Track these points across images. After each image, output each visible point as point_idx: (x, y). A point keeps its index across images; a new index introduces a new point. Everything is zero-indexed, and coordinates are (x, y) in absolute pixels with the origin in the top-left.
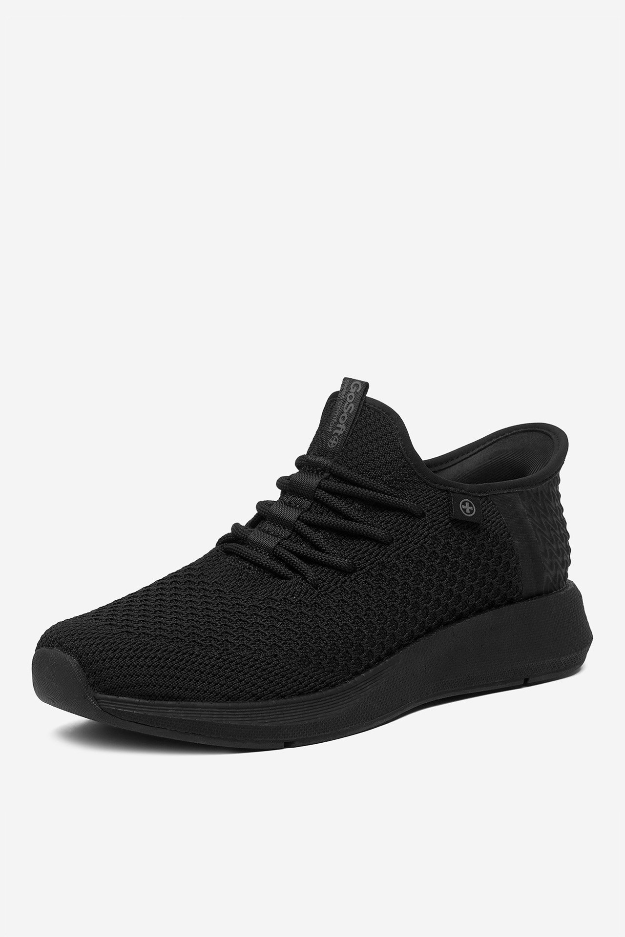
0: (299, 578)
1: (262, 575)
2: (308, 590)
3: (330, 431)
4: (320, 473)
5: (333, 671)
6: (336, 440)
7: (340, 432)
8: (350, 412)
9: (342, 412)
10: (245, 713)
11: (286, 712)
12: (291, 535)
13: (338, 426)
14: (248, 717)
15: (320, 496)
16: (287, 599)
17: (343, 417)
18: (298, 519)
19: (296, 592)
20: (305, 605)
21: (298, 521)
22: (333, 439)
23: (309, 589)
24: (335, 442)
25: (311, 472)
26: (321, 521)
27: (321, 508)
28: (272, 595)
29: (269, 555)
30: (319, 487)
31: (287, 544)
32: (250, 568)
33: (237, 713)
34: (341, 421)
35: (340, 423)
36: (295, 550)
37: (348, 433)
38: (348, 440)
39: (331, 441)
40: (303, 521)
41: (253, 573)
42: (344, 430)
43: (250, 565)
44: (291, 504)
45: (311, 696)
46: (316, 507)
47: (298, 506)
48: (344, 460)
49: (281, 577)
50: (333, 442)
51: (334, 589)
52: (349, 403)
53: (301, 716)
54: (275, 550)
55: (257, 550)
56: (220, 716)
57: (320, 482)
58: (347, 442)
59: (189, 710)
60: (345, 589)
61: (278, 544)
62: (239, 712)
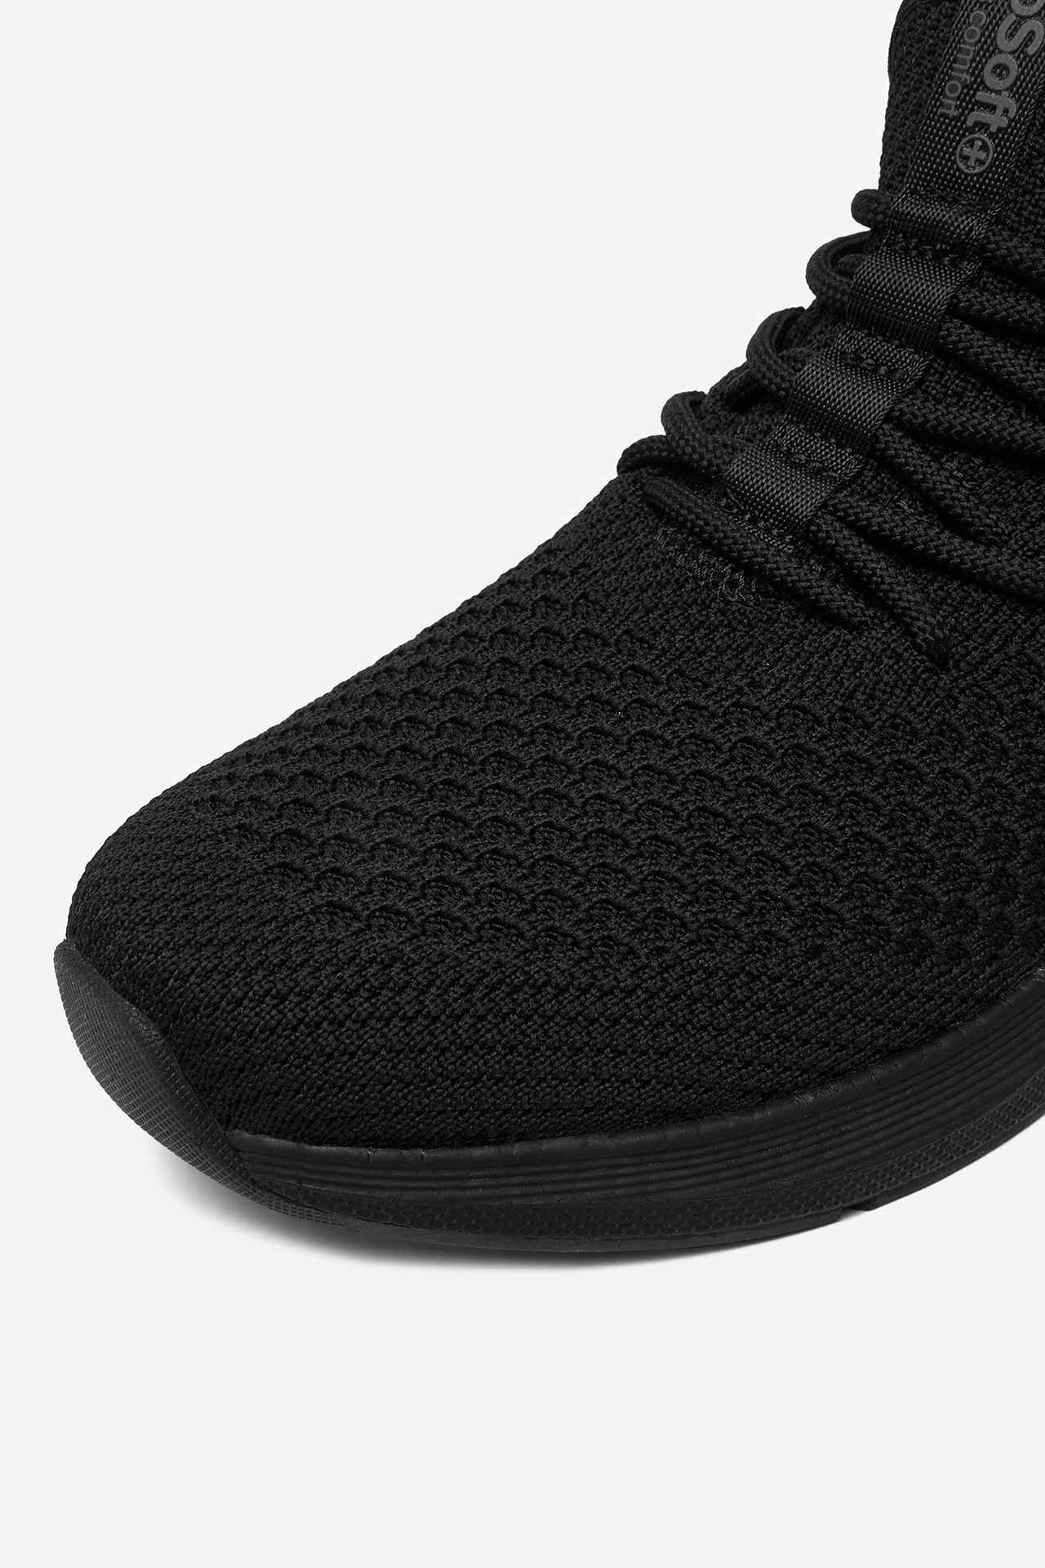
0: (889, 630)
1: (770, 609)
2: (919, 677)
3: (952, 113)
4: (946, 260)
5: (994, 957)
6: (984, 147)
7: (997, 121)
8: (1031, 50)
9: (988, 47)
10: (720, 1156)
11: (850, 1126)
12: (863, 469)
13: (982, 96)
14: (729, 1168)
15: (954, 343)
16: (853, 713)
17: (998, 66)
18: (888, 418)
19: (881, 685)
20: (908, 729)
21: (885, 426)
22: (971, 143)
23: (923, 672)
24: (982, 155)
25: (914, 253)
26: (959, 428)
27: (957, 377)
28: (804, 694)
29: (792, 542)
30: (953, 310)
31: (851, 507)
32: (733, 584)
33: (696, 1161)
34: (991, 80)
35: (987, 88)
36: (876, 528)
37: (1033, 125)
38: (1033, 148)
39: (967, 151)
40: (900, 426)
41: (742, 602)
42: (1011, 115)
43: (734, 571)
44: (862, 360)
45: (928, 1051)
46: (942, 375)
47: (883, 370)
48: (1026, 213)
49: (832, 618)
50: (975, 153)
51: (999, 666)
52: (1021, 19)
53: (896, 1128)
54: (813, 528)
55: (753, 521)
56: (637, 1179)
57: (955, 296)
58: (1030, 155)
59: (535, 1174)
60: (1031, 662)
61: (824, 505)
62: (701, 1155)
